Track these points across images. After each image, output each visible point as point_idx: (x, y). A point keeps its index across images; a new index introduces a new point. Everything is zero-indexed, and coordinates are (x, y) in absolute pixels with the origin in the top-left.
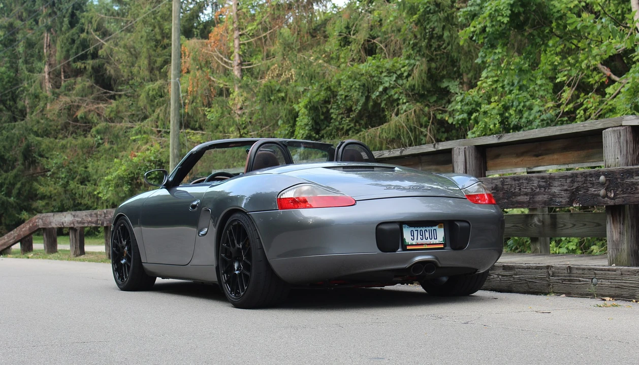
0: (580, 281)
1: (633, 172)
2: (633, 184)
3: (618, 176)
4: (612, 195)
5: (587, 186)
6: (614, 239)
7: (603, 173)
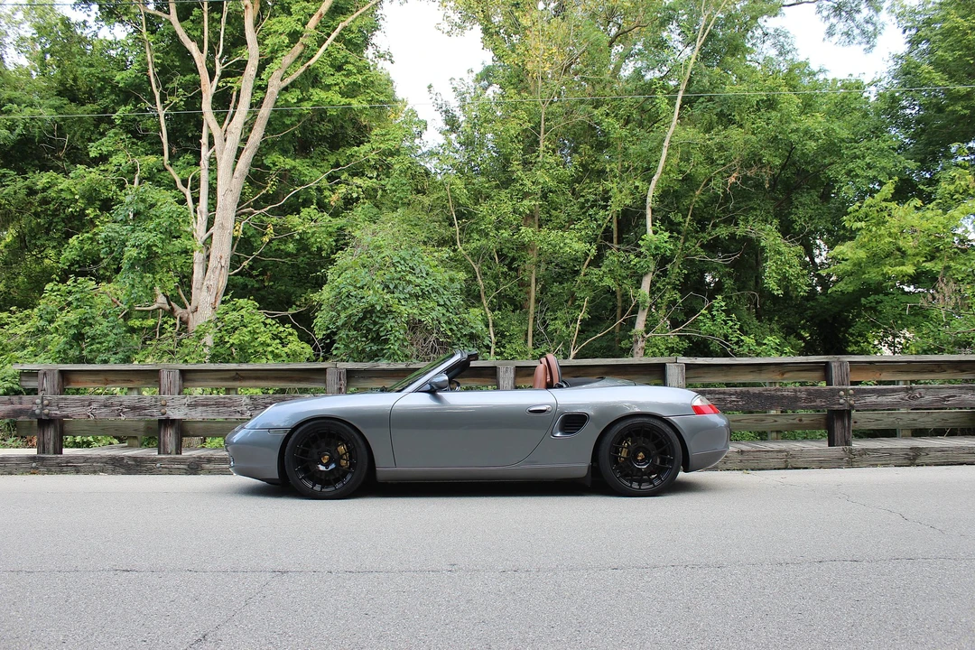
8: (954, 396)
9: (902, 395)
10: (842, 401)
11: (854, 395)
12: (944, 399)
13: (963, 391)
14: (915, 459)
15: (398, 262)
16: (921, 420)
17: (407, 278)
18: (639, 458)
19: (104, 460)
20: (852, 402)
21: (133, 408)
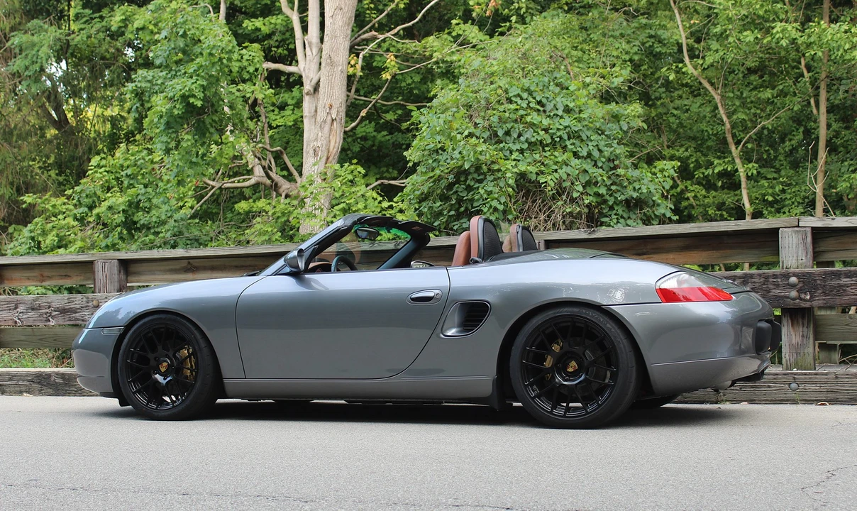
0: (769, 387)
1: (841, 274)
2: (840, 286)
3: (817, 278)
4: (808, 297)
5: (768, 287)
6: (794, 342)
7: (795, 275)
15: (518, 95)
17: (528, 119)
18: (570, 370)
19: (30, 378)
21: (63, 311)
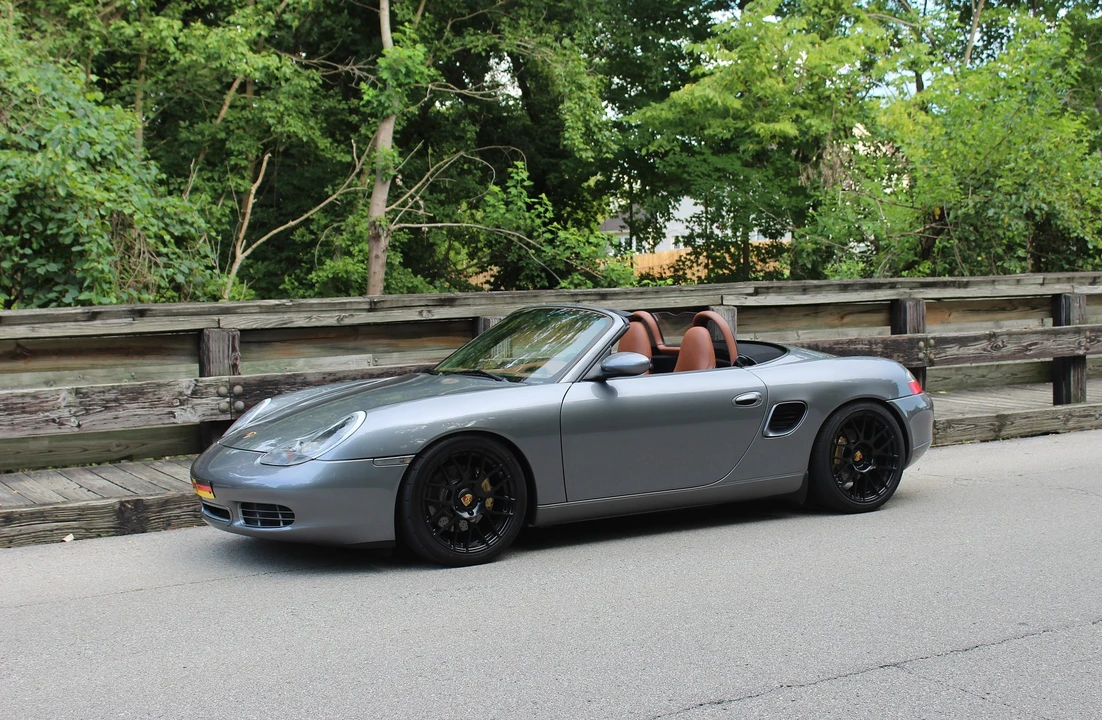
8: (1036, 344)
9: (984, 344)
10: (921, 355)
11: (935, 347)
12: (1027, 348)
13: (1046, 336)
14: (1000, 430)
16: (991, 375)
18: (857, 459)
20: (932, 356)
